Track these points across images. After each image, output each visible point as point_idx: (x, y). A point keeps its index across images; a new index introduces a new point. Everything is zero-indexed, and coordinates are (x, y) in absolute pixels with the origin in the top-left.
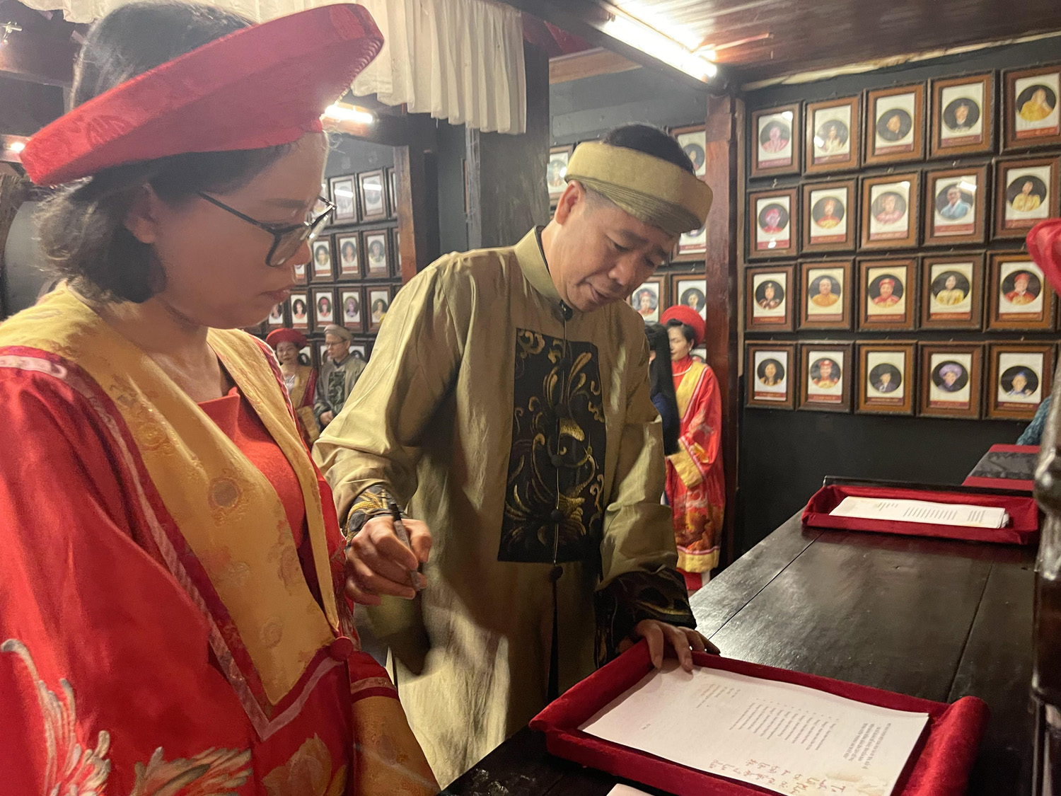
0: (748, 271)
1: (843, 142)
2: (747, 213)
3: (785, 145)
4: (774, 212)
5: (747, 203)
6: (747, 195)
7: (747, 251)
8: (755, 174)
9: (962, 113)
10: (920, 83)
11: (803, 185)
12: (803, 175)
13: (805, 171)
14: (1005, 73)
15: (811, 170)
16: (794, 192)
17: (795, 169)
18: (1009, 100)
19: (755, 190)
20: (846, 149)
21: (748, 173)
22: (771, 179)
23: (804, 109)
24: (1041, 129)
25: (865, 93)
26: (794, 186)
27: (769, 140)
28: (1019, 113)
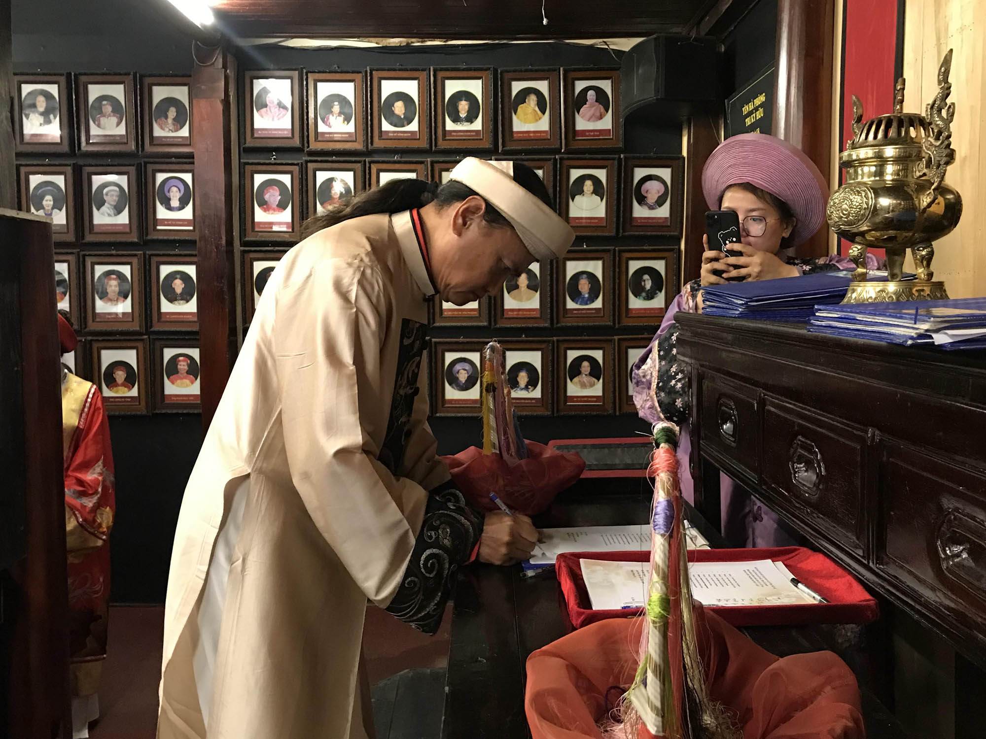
0: (246, 255)
1: (347, 120)
2: (242, 187)
3: (284, 115)
4: (273, 190)
5: (242, 175)
6: (242, 166)
7: (243, 232)
8: (250, 143)
9: (463, 107)
10: (423, 70)
11: (307, 162)
12: (306, 150)
13: (308, 147)
14: (501, 72)
15: (314, 146)
16: (296, 169)
17: (297, 142)
18: (506, 100)
19: (250, 161)
21: (242, 141)
22: (269, 150)
23: (305, 77)
24: (534, 132)
25: (369, 71)
26: (296, 162)
27: (266, 106)
28: (515, 114)
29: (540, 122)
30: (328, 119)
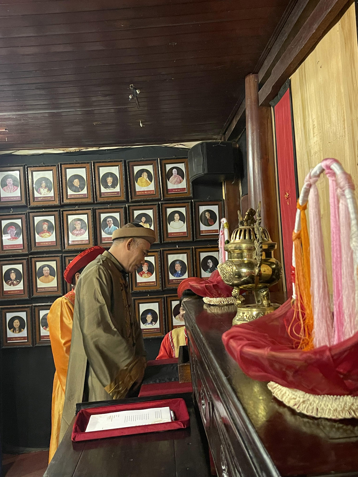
1: (50, 190)
3: (16, 190)
4: (12, 228)
9: (110, 180)
10: (88, 163)
11: (29, 213)
12: (29, 206)
14: (128, 162)
15: (33, 204)
16: (23, 216)
17: (24, 203)
18: (131, 176)
20: (52, 194)
22: (9, 208)
23: (26, 170)
24: (147, 191)
25: (59, 165)
26: (23, 213)
27: (7, 185)
28: (137, 183)
29: (149, 186)
30: (40, 190)
